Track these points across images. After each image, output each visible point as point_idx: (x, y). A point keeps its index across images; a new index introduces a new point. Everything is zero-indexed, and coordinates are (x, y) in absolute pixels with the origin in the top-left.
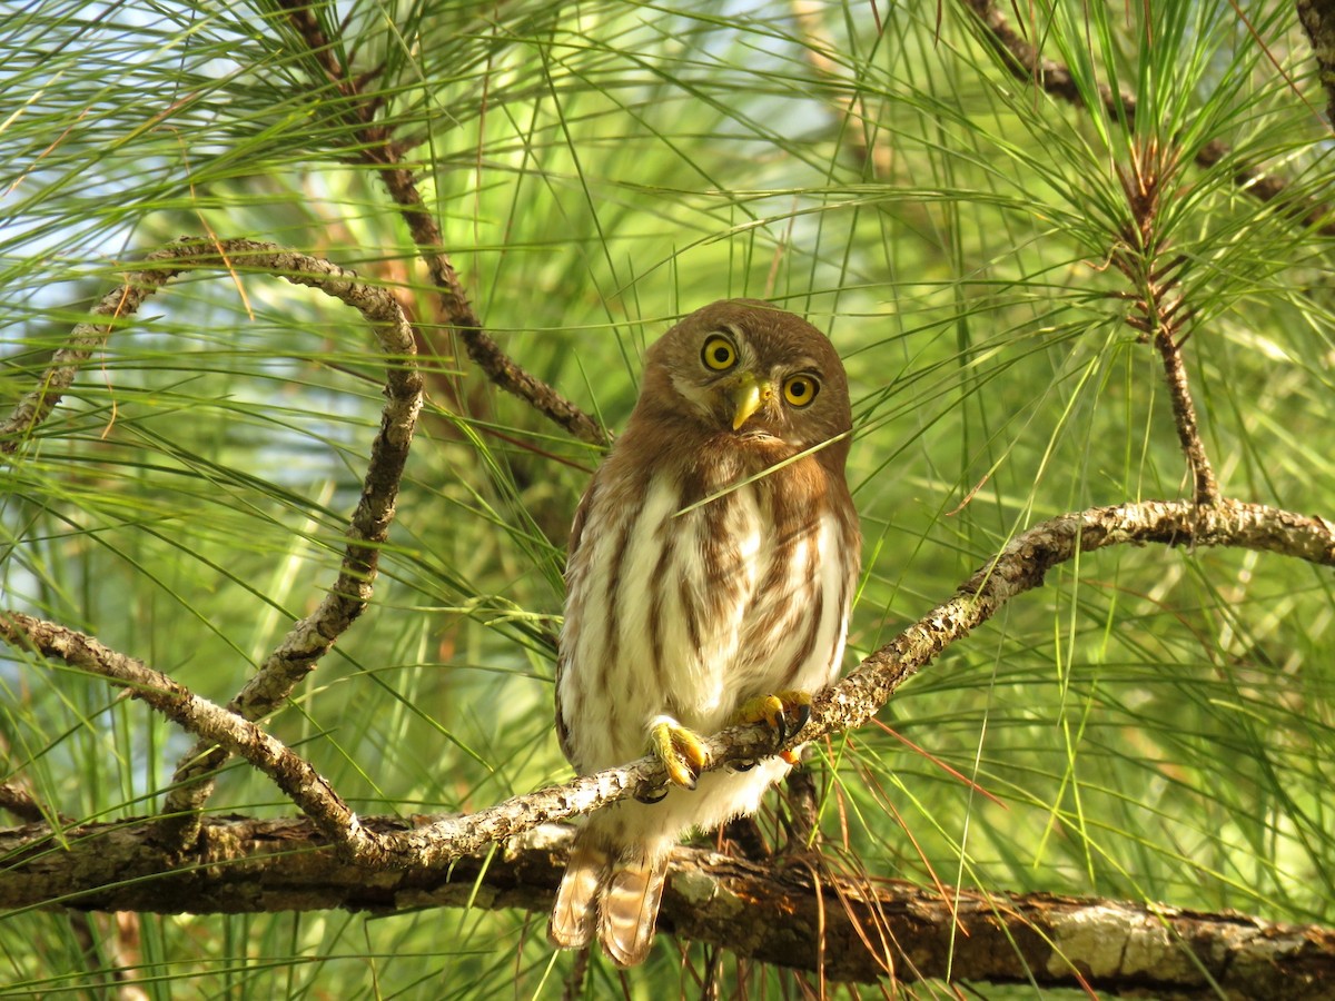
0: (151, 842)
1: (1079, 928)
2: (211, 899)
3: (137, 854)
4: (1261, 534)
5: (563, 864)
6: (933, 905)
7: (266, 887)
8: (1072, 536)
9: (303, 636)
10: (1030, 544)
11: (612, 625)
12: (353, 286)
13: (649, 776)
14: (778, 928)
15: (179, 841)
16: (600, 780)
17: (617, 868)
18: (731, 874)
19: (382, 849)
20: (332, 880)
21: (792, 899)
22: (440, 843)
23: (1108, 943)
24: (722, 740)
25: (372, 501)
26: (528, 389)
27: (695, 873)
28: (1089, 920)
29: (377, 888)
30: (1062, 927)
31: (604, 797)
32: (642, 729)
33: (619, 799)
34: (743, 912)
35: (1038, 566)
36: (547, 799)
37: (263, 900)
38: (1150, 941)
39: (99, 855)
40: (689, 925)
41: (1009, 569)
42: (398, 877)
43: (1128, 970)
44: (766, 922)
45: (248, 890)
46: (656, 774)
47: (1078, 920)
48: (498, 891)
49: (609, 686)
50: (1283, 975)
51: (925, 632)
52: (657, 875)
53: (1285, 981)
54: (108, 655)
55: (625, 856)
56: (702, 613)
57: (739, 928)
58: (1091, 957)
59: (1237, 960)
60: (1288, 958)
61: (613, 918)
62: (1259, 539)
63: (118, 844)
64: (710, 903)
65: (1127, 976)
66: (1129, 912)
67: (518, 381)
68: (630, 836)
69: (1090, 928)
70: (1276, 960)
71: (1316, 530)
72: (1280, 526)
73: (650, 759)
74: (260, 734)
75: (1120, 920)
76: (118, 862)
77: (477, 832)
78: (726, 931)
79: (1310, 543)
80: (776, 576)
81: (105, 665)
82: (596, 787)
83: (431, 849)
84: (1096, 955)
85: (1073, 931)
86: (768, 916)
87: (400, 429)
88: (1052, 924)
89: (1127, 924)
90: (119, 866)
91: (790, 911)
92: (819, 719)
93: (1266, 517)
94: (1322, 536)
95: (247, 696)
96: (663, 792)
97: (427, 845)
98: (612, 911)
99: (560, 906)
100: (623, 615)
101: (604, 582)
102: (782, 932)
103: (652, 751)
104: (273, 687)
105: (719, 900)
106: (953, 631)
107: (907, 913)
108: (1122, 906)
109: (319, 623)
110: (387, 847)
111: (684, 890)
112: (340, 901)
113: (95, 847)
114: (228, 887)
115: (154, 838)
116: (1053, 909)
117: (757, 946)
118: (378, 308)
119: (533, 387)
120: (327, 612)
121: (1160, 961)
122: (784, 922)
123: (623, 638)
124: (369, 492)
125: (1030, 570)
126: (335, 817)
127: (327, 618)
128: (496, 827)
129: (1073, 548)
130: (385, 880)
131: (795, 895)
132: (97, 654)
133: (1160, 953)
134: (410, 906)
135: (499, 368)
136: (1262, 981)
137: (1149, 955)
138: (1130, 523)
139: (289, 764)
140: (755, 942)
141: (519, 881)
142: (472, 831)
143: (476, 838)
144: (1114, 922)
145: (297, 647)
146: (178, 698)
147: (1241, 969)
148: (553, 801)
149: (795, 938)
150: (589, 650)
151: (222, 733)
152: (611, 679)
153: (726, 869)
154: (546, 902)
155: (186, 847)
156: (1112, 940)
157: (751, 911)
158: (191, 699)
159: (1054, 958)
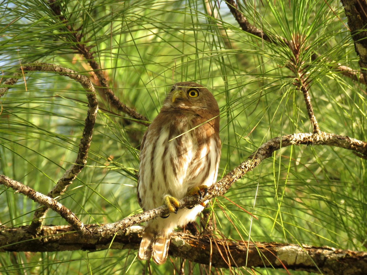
0: (28, 232)
1: (284, 252)
2: (45, 248)
3: (24, 236)
4: (332, 141)
5: (142, 237)
6: (243, 246)
7: (60, 244)
8: (279, 143)
9: (68, 174)
10: (268, 145)
11: (153, 170)
12: (77, 76)
13: (164, 211)
14: (201, 254)
15: (36, 232)
16: (150, 212)
17: (157, 237)
18: (188, 239)
19: (90, 232)
20: (78, 242)
21: (205, 245)
22: (106, 230)
23: (292, 256)
24: (184, 200)
25: (85, 136)
26: (128, 111)
27: (178, 239)
28: (286, 249)
29: (91, 244)
30: (279, 252)
31: (152, 216)
32: (162, 199)
33: (156, 217)
34: (191, 249)
35: (270, 151)
36: (136, 218)
37: (59, 248)
38: (304, 255)
39: (14, 236)
40: (177, 253)
41: (262, 152)
42: (96, 241)
43: (297, 263)
44: (198, 252)
45: (55, 245)
46: (166, 210)
47: (283, 249)
48: (124, 244)
49: (153, 187)
50: (340, 264)
51: (239, 169)
52: (167, 239)
53: (341, 265)
54: (11, 181)
55: (159, 234)
56: (177, 166)
57: (190, 254)
58: (287, 260)
59: (327, 260)
60: (341, 259)
61: (156, 251)
62: (331, 143)
63: (19, 233)
64: (182, 247)
65: (297, 265)
66: (297, 247)
67: (125, 109)
68: (160, 229)
69: (287, 252)
70: (338, 259)
71: (347, 140)
72: (337, 139)
73: (164, 206)
74: (55, 202)
75: (295, 249)
76: (19, 238)
77: (117, 227)
78: (187, 254)
79: (345, 144)
80: (197, 156)
81: (11, 184)
82: (149, 214)
83: (104, 232)
84: (289, 259)
85: (282, 252)
86: (199, 250)
87: (92, 116)
88: (276, 251)
89: (297, 250)
90: (20, 239)
91: (204, 248)
92: (210, 194)
93: (333, 137)
94: (349, 141)
95: (53, 191)
96: (168, 215)
97: (103, 231)
98: (156, 249)
99: (141, 249)
100: (155, 167)
101: (149, 158)
102: (202, 254)
103: (165, 204)
104: (60, 188)
105: (185, 246)
106: (247, 169)
107: (236, 249)
108: (296, 246)
109: (72, 170)
110: (92, 232)
111: (175, 243)
112: (81, 248)
113: (13, 234)
114: (50, 244)
115: (29, 231)
116: (277, 247)
117: (196, 258)
118: (85, 82)
119: (129, 110)
120: (74, 167)
121: (306, 260)
122: (202, 252)
123: (156, 174)
124: (84, 133)
125: (268, 152)
126: (77, 224)
127: (74, 169)
128: (122, 226)
129: (280, 146)
130: (93, 242)
131: (206, 244)
132: (9, 181)
133: (306, 258)
134: (100, 249)
135: (120, 106)
136: (334, 265)
137: (303, 259)
138: (296, 139)
139: (63, 210)
140: (195, 257)
141: (130, 241)
142: (115, 227)
143: (116, 229)
144: (293, 250)
145: (67, 177)
146: (32, 193)
147: (328, 262)
148: (138, 218)
149: (206, 256)
150: (147, 178)
151: (44, 202)
152: (153, 185)
153: (187, 238)
154: (137, 247)
155: (38, 233)
156: (293, 255)
157: (194, 249)
158: (35, 193)
159: (277, 260)
